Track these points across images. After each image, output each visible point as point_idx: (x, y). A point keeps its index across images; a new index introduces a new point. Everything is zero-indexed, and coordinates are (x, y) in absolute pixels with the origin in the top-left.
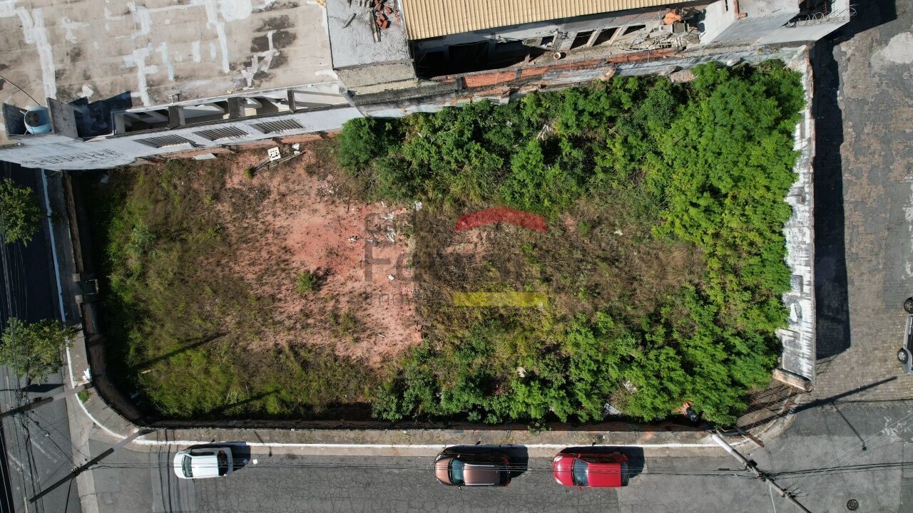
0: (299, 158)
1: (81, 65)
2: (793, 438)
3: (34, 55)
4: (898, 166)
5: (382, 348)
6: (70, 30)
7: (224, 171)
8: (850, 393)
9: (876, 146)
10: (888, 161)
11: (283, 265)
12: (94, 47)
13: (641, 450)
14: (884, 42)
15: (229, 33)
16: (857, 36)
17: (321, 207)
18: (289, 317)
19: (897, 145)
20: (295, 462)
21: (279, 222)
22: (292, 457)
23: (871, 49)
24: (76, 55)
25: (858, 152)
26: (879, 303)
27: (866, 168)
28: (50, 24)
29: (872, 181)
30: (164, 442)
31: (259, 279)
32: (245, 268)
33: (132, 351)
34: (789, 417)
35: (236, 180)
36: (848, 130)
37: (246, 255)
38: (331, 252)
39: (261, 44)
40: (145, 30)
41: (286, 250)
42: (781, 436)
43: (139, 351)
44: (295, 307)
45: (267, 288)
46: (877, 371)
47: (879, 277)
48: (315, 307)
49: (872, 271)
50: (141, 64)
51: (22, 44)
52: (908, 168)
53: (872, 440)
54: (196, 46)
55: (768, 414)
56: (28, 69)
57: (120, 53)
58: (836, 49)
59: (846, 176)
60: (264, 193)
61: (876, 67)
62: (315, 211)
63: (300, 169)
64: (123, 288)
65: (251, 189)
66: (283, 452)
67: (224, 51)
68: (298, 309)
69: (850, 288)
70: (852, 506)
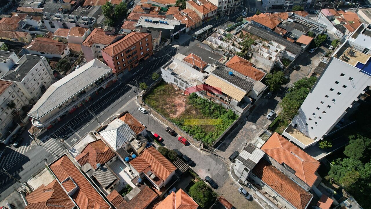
0: (185, 96)
2: (209, 156)
4: (245, 137)
5: (173, 116)
6: (179, 68)
7: (176, 91)
8: (220, 156)
9: (244, 134)
10: (245, 136)
11: (172, 102)
12: (179, 70)
13: (190, 144)
14: (253, 125)
15: (191, 77)
16: (250, 122)
17: (182, 101)
19: (247, 135)
20: (152, 118)
21: (176, 99)
23: (251, 124)
24: (177, 70)
25: (242, 132)
26: (232, 150)
27: (241, 135)
29: (241, 136)
32: (168, 100)
33: (149, 96)
34: (211, 154)
36: (242, 130)
37: (170, 98)
39: (193, 80)
40: (185, 72)
41: (174, 101)
42: (208, 155)
43: (149, 97)
46: (225, 157)
47: (234, 147)
49: (234, 146)
52: (246, 139)
53: (218, 164)
54: (187, 76)
55: (208, 151)
58: (247, 122)
59: (238, 134)
60: (178, 96)
61: (250, 126)
63: (184, 97)
64: (155, 91)
65: (177, 94)
66: (152, 116)
67: (189, 78)
69: (230, 145)
70: (209, 170)
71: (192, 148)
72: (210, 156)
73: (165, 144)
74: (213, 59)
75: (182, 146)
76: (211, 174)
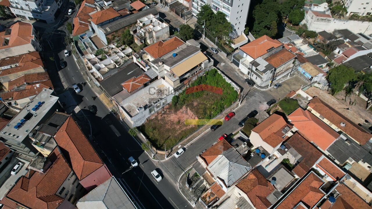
1: (139, 105)
3: (133, 107)
7: (157, 118)
8: (248, 92)
11: (173, 123)
12: (140, 102)
13: (233, 112)
14: (220, 64)
18: (178, 129)
20: (193, 144)
21: (169, 119)
22: (192, 144)
28: (133, 103)
30: (171, 157)
31: (171, 127)
32: (168, 127)
33: (159, 145)
35: (159, 118)
37: (167, 125)
38: (178, 118)
40: (145, 98)
41: (172, 121)
42: (246, 101)
44: (178, 127)
45: (173, 127)
46: (248, 89)
48: (181, 125)
50: (146, 101)
51: (131, 106)
56: (133, 108)
57: (143, 101)
60: (165, 117)
62: (173, 115)
65: (162, 118)
66: (190, 144)
68: (179, 127)
70: (260, 102)
71: (238, 111)
72: (247, 99)
73: (231, 133)
74: (132, 71)
75: (235, 119)
76: (264, 101)
